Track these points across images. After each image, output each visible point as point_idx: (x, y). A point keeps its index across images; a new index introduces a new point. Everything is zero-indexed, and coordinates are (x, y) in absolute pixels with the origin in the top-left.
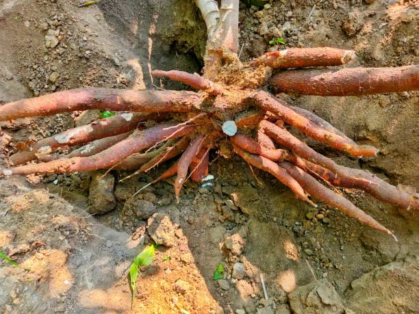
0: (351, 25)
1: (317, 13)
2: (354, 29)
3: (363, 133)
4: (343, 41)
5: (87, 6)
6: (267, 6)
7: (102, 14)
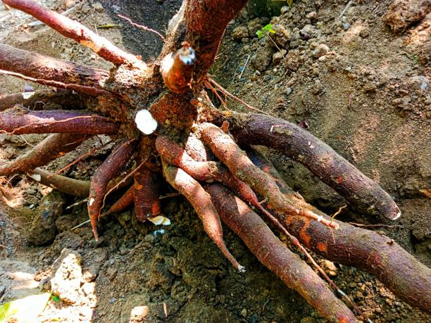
0: (397, 13)
1: (351, 10)
2: (403, 19)
3: (412, 183)
4: (386, 40)
5: (107, 28)
6: (284, 9)
7: (121, 38)
